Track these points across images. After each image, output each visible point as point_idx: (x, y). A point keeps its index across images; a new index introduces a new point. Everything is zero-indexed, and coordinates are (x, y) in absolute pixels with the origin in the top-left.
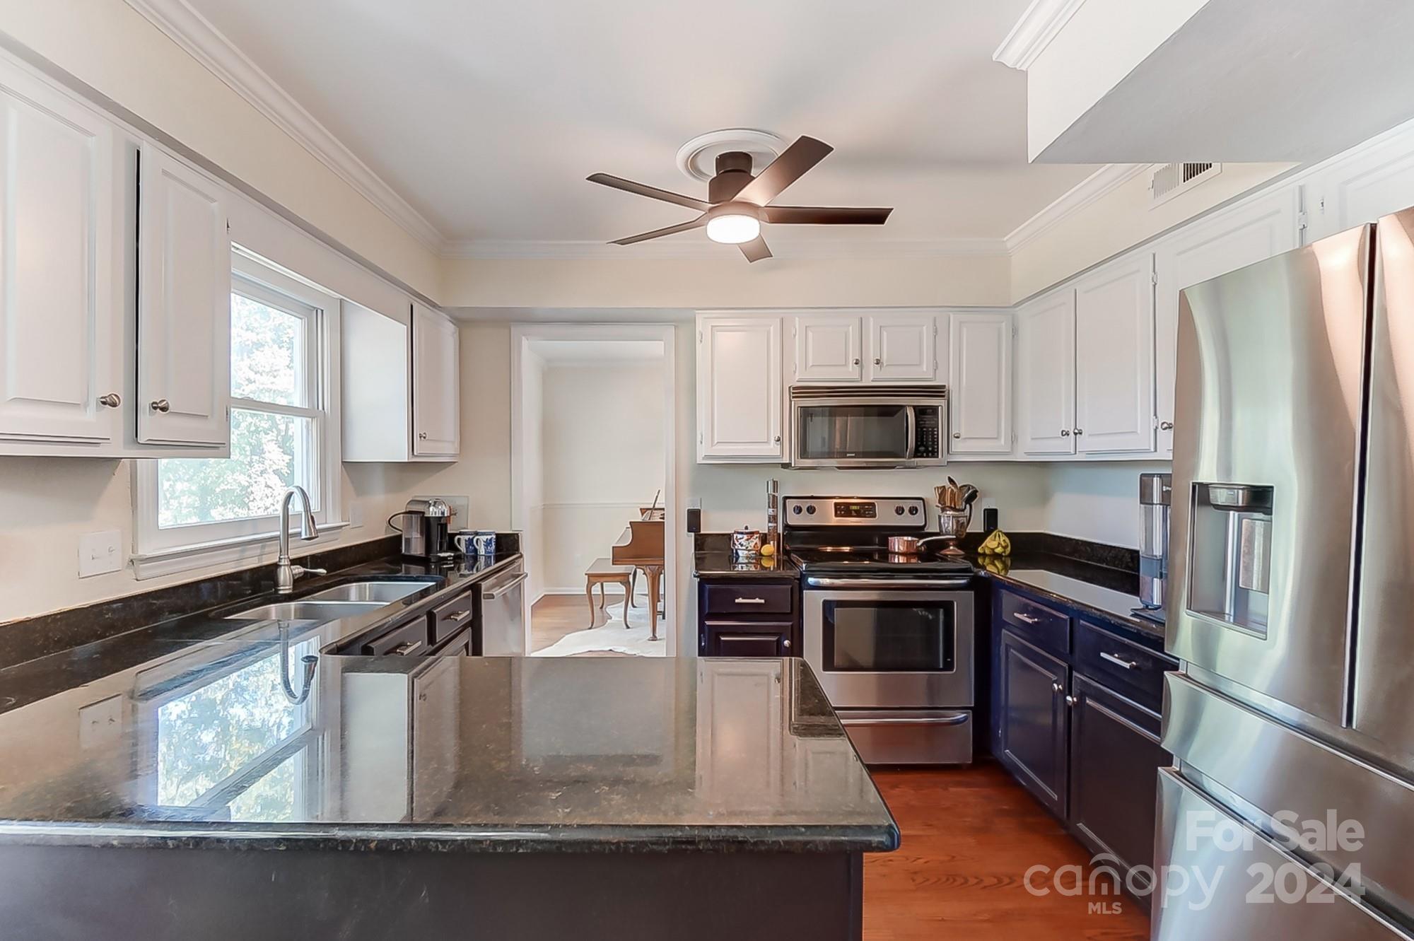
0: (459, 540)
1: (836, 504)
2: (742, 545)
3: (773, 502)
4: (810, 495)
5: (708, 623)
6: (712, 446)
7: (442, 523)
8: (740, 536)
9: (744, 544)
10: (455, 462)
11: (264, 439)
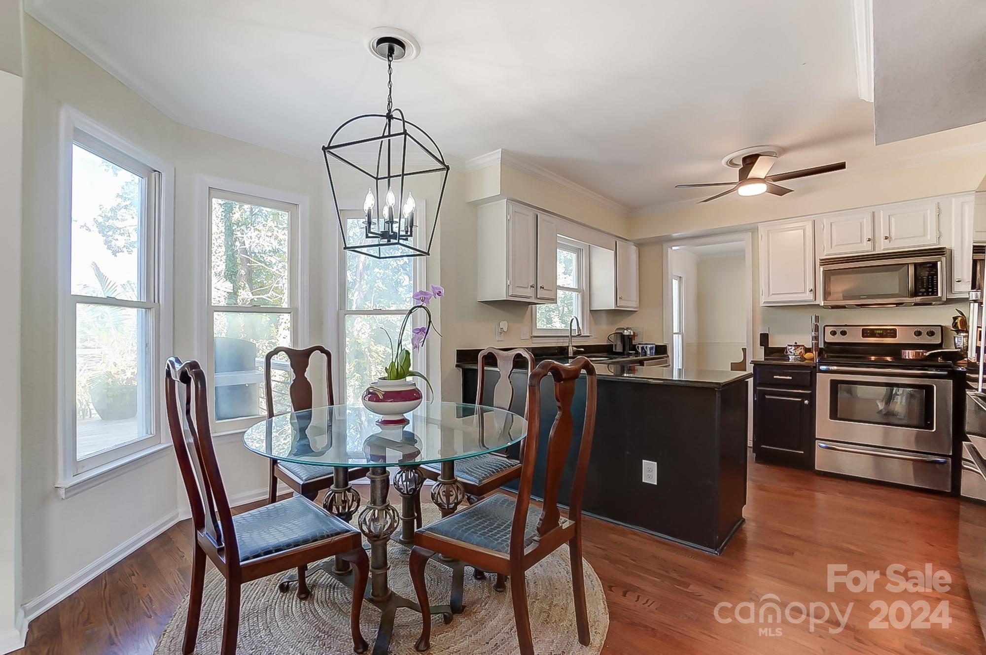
0: (638, 347)
1: (863, 330)
2: (791, 353)
3: (817, 329)
4: (844, 324)
5: (758, 388)
6: (769, 296)
7: (630, 338)
8: (790, 347)
9: (793, 352)
10: (637, 311)
11: (553, 315)
